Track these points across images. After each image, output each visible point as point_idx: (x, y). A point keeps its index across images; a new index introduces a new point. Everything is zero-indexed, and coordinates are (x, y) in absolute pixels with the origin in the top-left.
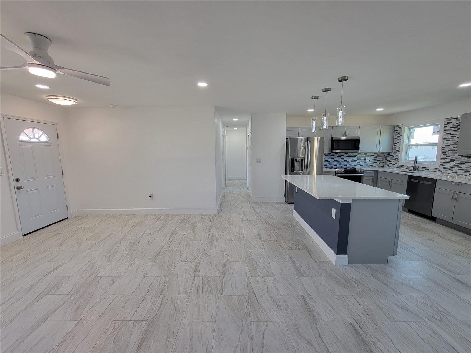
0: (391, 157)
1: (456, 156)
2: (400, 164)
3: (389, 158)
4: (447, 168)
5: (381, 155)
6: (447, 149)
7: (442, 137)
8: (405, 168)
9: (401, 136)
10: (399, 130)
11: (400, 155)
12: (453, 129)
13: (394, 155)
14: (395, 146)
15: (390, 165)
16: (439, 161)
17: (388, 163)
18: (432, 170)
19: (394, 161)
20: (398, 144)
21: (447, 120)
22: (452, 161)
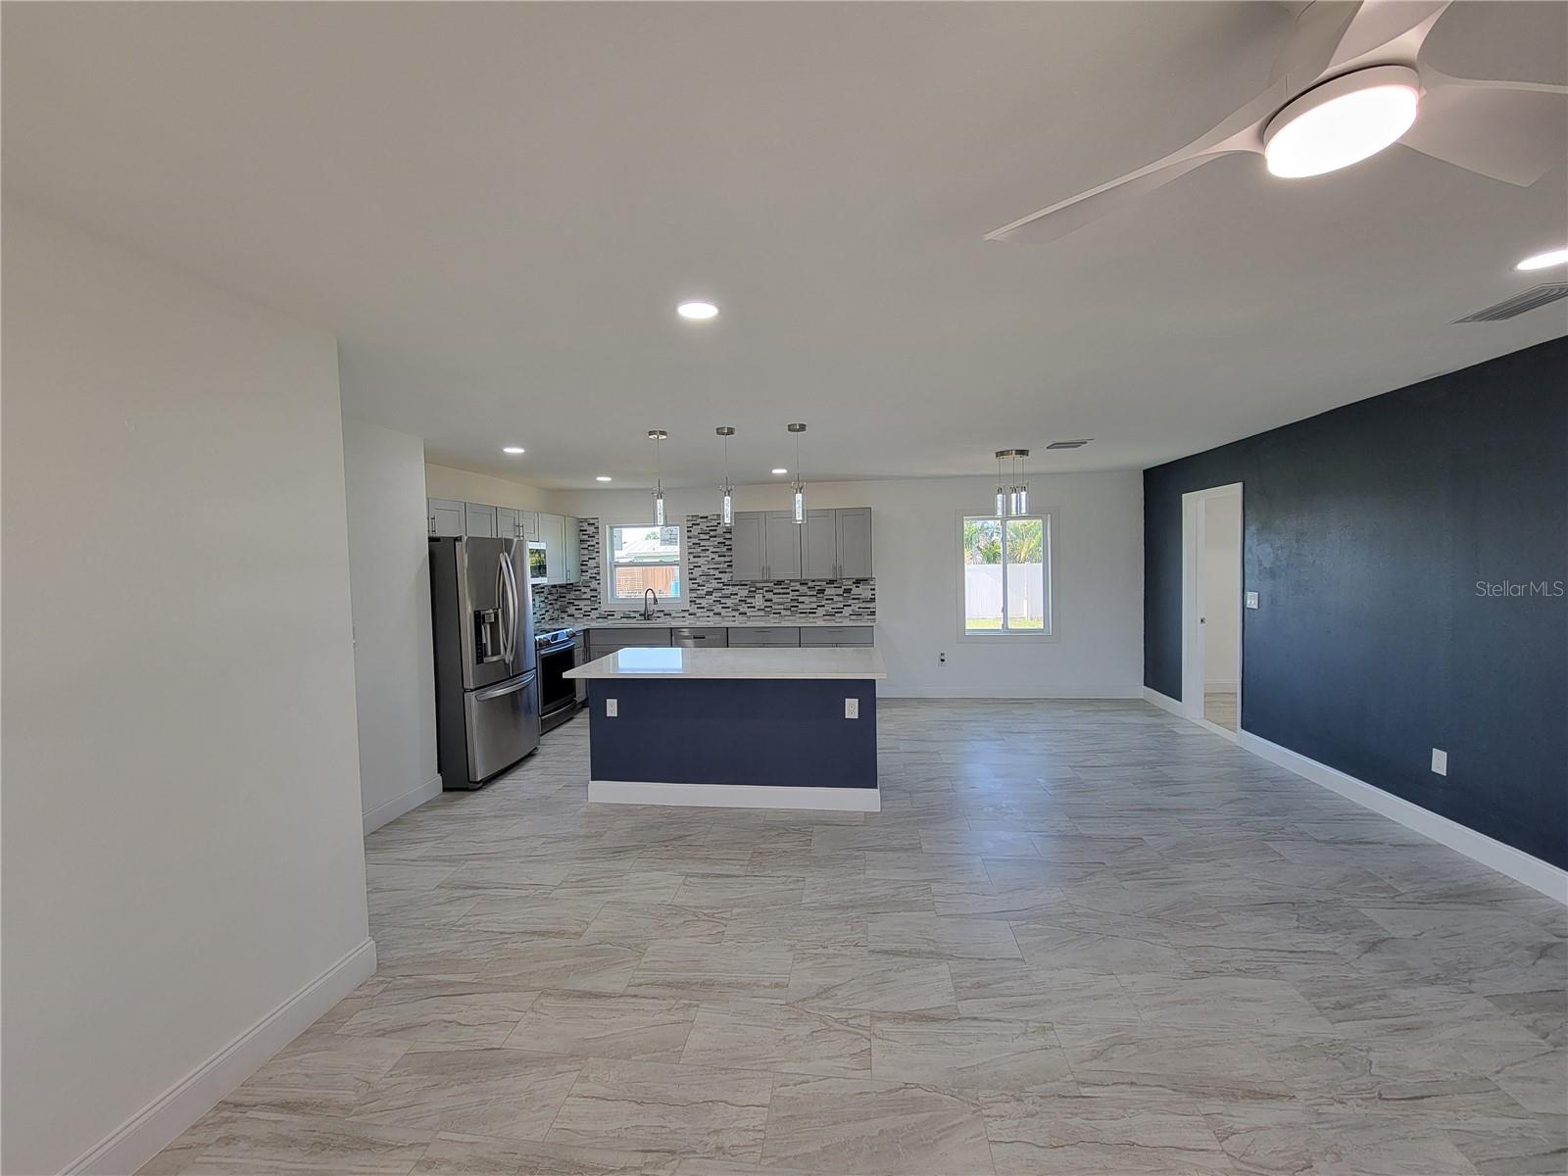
0: (577, 593)
1: (714, 584)
2: (604, 608)
3: (572, 595)
4: (703, 608)
5: (554, 590)
6: (697, 572)
7: (687, 551)
8: (618, 616)
9: (597, 543)
10: (591, 530)
11: (601, 588)
12: (702, 536)
13: (584, 590)
14: (584, 567)
15: (577, 614)
16: (688, 596)
17: (571, 610)
18: (678, 615)
19: (589, 603)
20: (592, 563)
21: (690, 518)
22: (709, 593)
